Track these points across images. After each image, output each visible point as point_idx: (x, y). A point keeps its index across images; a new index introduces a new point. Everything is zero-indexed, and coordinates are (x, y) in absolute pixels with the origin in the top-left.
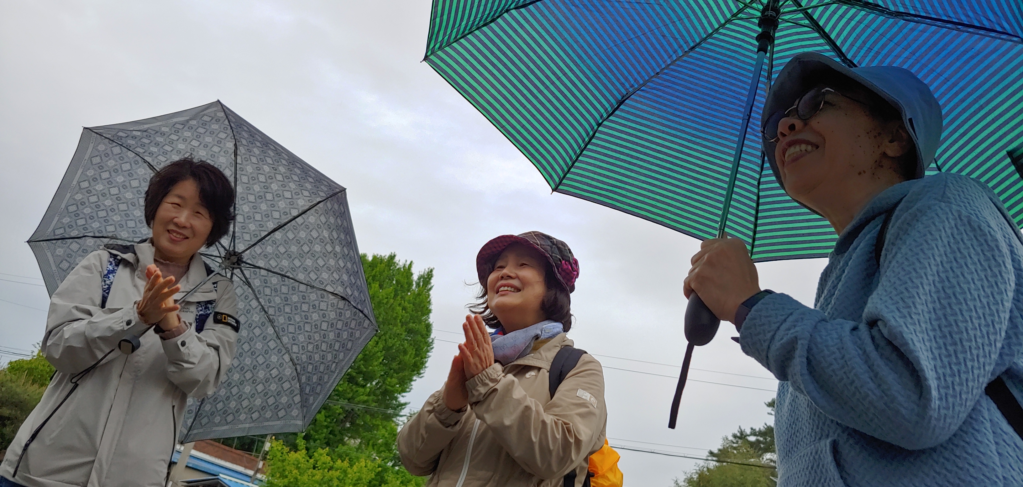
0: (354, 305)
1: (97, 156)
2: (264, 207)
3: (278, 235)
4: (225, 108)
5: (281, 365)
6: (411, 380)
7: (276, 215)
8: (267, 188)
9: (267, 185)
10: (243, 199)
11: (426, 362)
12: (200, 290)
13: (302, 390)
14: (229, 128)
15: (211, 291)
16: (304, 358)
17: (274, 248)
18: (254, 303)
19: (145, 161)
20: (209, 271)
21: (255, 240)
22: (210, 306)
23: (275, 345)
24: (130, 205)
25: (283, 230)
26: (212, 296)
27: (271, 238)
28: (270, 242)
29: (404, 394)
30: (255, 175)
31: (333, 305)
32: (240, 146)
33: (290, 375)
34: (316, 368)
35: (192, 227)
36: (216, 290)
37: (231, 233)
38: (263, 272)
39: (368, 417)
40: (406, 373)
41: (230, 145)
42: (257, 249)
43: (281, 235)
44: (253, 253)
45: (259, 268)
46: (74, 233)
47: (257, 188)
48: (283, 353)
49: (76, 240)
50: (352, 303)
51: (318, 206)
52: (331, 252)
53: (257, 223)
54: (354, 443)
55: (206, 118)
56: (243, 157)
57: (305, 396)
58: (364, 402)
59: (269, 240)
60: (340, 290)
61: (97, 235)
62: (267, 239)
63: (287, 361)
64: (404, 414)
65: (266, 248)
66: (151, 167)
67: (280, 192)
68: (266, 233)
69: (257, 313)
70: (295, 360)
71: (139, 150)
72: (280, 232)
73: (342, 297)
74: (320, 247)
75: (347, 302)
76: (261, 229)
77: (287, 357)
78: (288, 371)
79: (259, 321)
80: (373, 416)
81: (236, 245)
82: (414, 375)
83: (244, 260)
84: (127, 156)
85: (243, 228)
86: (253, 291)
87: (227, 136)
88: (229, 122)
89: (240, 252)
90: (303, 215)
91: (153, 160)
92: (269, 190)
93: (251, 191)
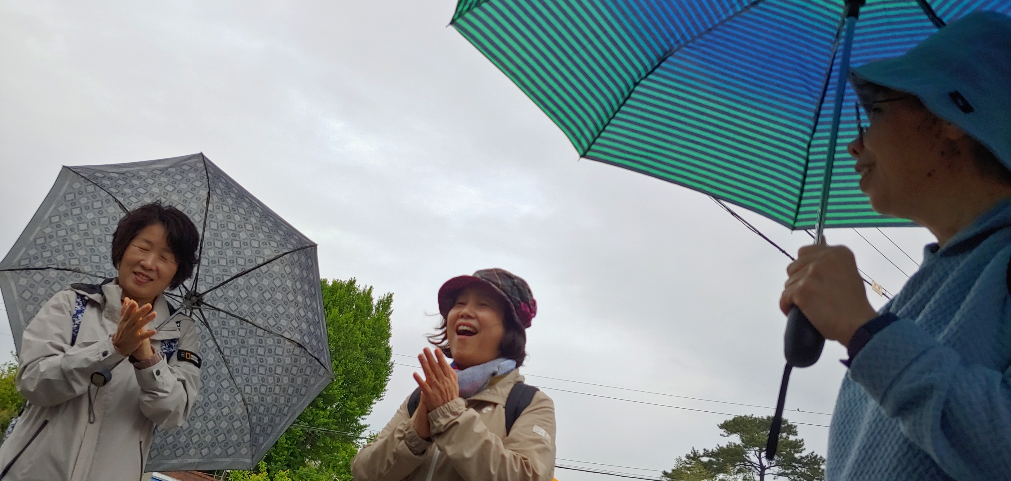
0: (310, 353)
1: (71, 193)
2: (229, 253)
3: (241, 280)
4: (206, 160)
5: (233, 404)
6: (371, 403)
7: (241, 261)
8: (235, 236)
9: (235, 233)
10: (209, 244)
11: (385, 385)
12: (164, 329)
13: (252, 429)
14: (206, 177)
15: (175, 330)
16: (256, 399)
17: (235, 292)
18: (211, 343)
19: (117, 201)
20: (172, 311)
21: (217, 283)
22: (173, 344)
23: (228, 384)
24: (96, 241)
25: (247, 276)
26: (176, 335)
27: (233, 283)
28: (232, 286)
29: (364, 417)
30: (225, 223)
31: (289, 350)
32: (213, 194)
33: (241, 414)
34: (268, 410)
35: (157, 270)
36: (179, 329)
37: (194, 275)
38: (222, 314)
39: (329, 439)
40: (366, 396)
41: (204, 193)
42: (219, 292)
43: (243, 280)
44: (214, 295)
45: (219, 310)
46: (38, 265)
47: (225, 235)
48: (235, 393)
49: (40, 271)
50: (308, 350)
51: (284, 256)
52: (292, 301)
53: (222, 268)
54: (314, 464)
55: (186, 168)
56: (215, 205)
57: (255, 436)
58: (325, 424)
59: (231, 284)
60: (297, 337)
61: (61, 267)
62: (229, 283)
63: (239, 401)
64: (364, 436)
65: (227, 292)
66: (122, 206)
67: (248, 241)
68: (229, 278)
69: (212, 353)
70: (247, 400)
71: (113, 190)
72: (244, 278)
73: (298, 344)
74: (281, 295)
75: (303, 349)
76: (224, 273)
77: (239, 398)
78: (239, 411)
79: (214, 360)
80: (332, 438)
81: (198, 286)
82: (374, 398)
83: (204, 301)
84: (100, 195)
85: (207, 271)
86: (211, 331)
87: (202, 184)
88: (207, 172)
89: (201, 293)
90: (268, 264)
91: (124, 200)
92: (237, 238)
93: (219, 238)
